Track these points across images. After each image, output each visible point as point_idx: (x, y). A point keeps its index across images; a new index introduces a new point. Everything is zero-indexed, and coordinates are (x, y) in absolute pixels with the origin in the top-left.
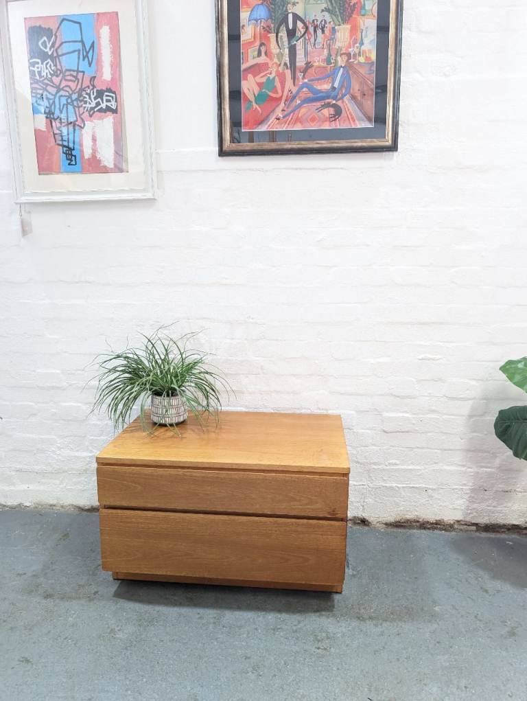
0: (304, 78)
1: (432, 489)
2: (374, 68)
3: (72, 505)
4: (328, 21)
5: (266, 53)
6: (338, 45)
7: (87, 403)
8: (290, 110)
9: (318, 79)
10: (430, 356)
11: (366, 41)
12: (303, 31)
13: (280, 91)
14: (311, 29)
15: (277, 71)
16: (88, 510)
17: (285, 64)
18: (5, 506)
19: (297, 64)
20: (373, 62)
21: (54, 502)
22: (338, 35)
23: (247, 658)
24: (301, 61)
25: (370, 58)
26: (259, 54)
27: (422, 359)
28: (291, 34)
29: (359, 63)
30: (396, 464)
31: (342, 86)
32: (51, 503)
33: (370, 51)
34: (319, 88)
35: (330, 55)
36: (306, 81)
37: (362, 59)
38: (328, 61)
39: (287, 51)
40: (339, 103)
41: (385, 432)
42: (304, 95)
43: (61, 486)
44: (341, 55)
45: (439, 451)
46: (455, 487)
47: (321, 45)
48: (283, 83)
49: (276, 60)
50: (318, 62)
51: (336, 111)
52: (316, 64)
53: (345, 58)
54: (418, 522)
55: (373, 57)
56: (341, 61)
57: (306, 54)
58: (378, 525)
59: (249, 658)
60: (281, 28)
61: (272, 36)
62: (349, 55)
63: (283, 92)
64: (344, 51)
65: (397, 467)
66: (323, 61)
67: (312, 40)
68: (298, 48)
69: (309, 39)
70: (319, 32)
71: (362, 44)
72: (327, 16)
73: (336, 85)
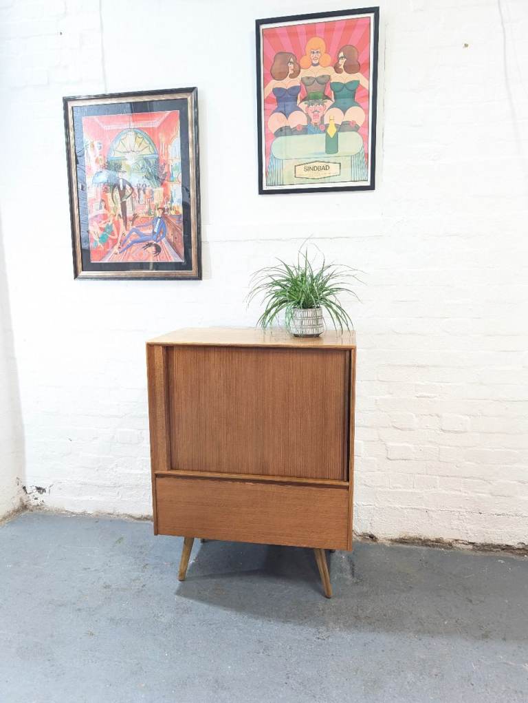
0: (132, 225)
1: (433, 511)
2: (182, 219)
3: (126, 514)
4: (147, 185)
5: (105, 207)
6: (155, 202)
7: (139, 430)
8: (124, 247)
9: (142, 226)
10: (425, 394)
11: (175, 200)
12: (130, 192)
13: (116, 233)
14: (136, 191)
15: (114, 220)
16: (139, 519)
17: (119, 215)
18: (72, 513)
19: (128, 215)
20: (180, 215)
21: (111, 511)
22: (155, 194)
23: (260, 642)
24: (130, 214)
25: (179, 212)
26: (101, 208)
27: (420, 397)
28: (122, 194)
29: (171, 215)
30: (400, 488)
31: (160, 231)
32: (109, 512)
33: (178, 207)
34: (144, 232)
35: (150, 209)
36: (134, 227)
37: (173, 213)
38: (149, 213)
39: (120, 206)
40: (159, 243)
41: (388, 458)
42: (134, 237)
43: (117, 498)
44: (158, 209)
45: (438, 477)
46: (452, 510)
47: (144, 202)
48: (118, 229)
49: (112, 212)
50: (141, 214)
51: (156, 249)
52: (141, 215)
53: (161, 211)
54: (420, 539)
55: (181, 211)
56: (159, 213)
57: (133, 208)
58: (385, 541)
59: (262, 642)
60: (115, 189)
61: (109, 195)
62: (163, 209)
63: (118, 234)
64: (160, 206)
65: (400, 490)
66: (146, 213)
67: (137, 199)
68: (127, 204)
69: (135, 197)
70: (141, 192)
71: (172, 201)
72: (147, 183)
73: (156, 230)
